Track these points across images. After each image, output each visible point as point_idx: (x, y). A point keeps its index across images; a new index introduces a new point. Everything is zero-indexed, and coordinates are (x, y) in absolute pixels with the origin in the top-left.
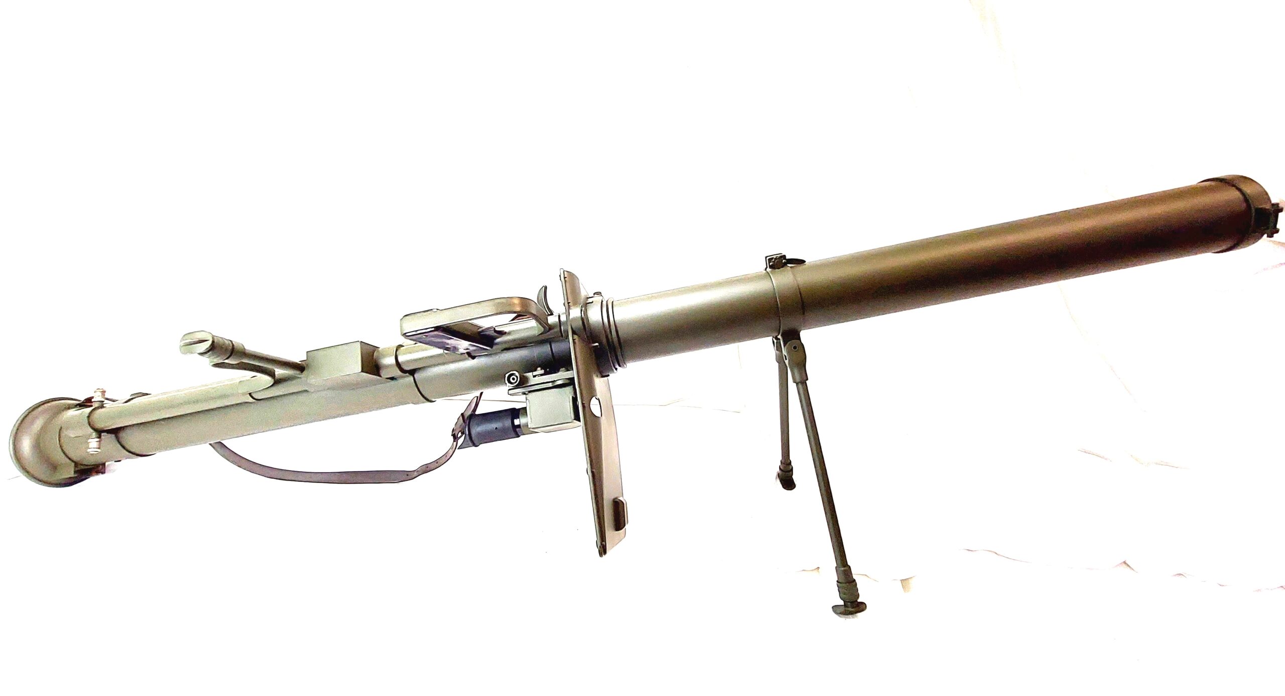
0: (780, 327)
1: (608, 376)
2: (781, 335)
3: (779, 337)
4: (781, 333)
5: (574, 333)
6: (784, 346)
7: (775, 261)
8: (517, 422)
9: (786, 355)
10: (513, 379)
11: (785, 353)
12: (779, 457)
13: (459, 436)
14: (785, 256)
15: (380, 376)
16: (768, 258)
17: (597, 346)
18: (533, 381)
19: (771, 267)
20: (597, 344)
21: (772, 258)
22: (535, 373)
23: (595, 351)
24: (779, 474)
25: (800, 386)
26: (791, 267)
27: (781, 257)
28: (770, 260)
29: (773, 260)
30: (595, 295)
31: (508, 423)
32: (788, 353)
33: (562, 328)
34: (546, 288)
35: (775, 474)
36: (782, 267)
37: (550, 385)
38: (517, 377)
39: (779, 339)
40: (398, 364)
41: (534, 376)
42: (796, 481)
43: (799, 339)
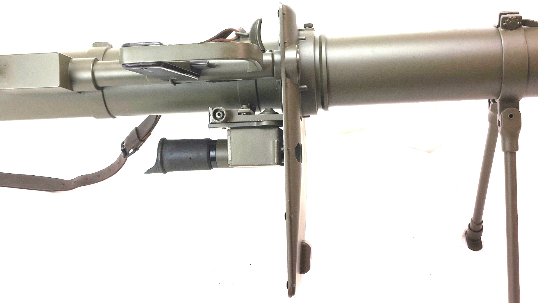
0: (500, 92)
1: (309, 116)
2: (499, 100)
3: (497, 101)
4: (499, 98)
5: (287, 76)
6: (501, 112)
7: (509, 21)
8: (212, 154)
9: (500, 121)
10: (219, 115)
11: (499, 118)
12: (470, 215)
13: (130, 152)
14: (521, 17)
15: (72, 90)
16: (502, 16)
17: (305, 88)
18: (238, 118)
19: (504, 27)
20: (305, 86)
21: (507, 18)
22: (240, 110)
23: (302, 93)
24: (466, 232)
25: (509, 155)
26: (525, 30)
27: (517, 18)
28: (504, 19)
29: (508, 20)
30: (307, 28)
31: (203, 154)
32: (504, 118)
33: (275, 68)
34: (261, 21)
35: (463, 232)
36: (516, 28)
37: (255, 124)
38: (223, 113)
39: (496, 102)
40: (94, 79)
41: (239, 114)
42: (483, 242)
43: (518, 107)
